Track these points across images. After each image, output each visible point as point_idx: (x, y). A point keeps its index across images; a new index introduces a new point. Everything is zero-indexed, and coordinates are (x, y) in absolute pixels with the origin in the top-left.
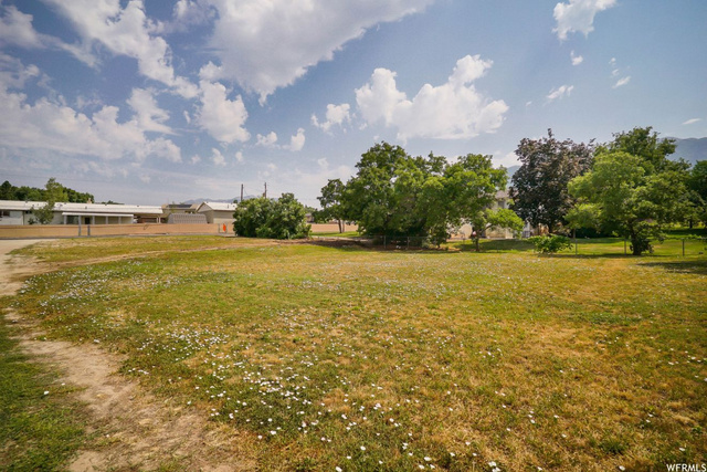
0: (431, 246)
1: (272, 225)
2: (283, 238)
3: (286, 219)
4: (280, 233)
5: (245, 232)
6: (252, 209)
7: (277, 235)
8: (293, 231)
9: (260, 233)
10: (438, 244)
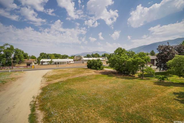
0: (131, 75)
1: (95, 66)
2: (97, 70)
3: (98, 65)
4: (97, 68)
5: (89, 67)
6: (91, 62)
7: (96, 69)
8: (100, 68)
9: (93, 68)
10: (133, 75)
